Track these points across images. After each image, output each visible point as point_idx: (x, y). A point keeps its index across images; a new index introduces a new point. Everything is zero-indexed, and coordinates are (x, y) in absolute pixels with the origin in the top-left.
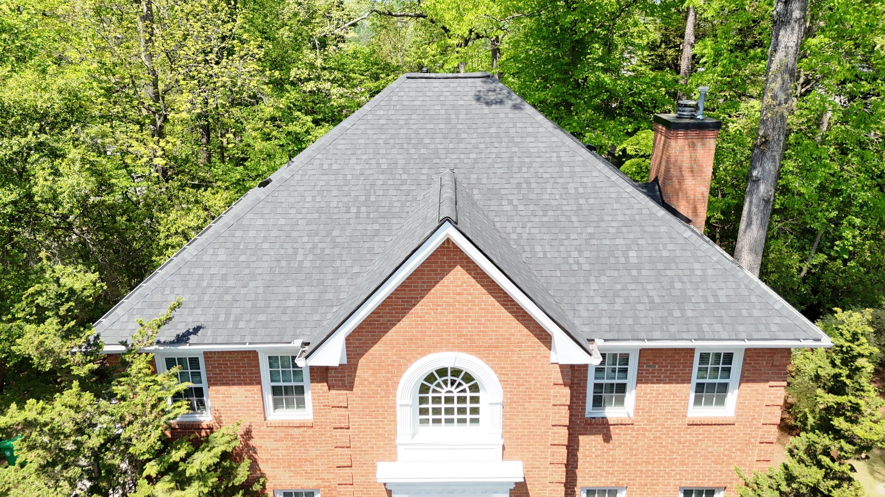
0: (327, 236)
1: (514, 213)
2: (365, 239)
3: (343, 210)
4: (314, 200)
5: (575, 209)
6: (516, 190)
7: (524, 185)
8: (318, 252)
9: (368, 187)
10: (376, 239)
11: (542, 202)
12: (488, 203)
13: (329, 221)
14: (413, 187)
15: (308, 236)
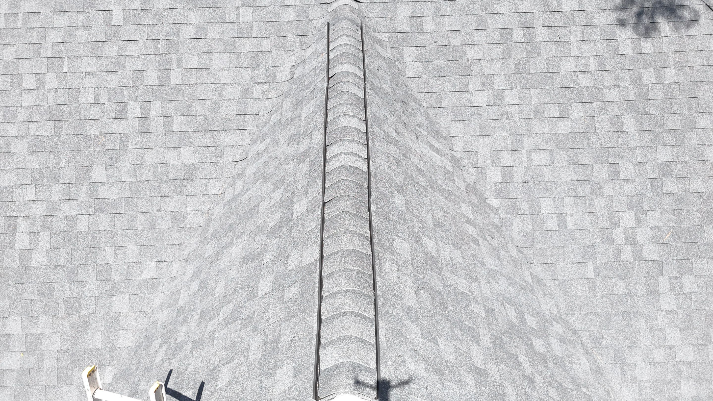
0: (79, 182)
1: (494, 113)
2: (166, 188)
3: (111, 109)
4: (40, 84)
5: (632, 97)
6: (501, 48)
7: (518, 34)
8: (62, 225)
9: (162, 46)
10: (190, 187)
11: (559, 81)
12: (437, 84)
13: (82, 142)
14: (266, 45)
15: (36, 183)
